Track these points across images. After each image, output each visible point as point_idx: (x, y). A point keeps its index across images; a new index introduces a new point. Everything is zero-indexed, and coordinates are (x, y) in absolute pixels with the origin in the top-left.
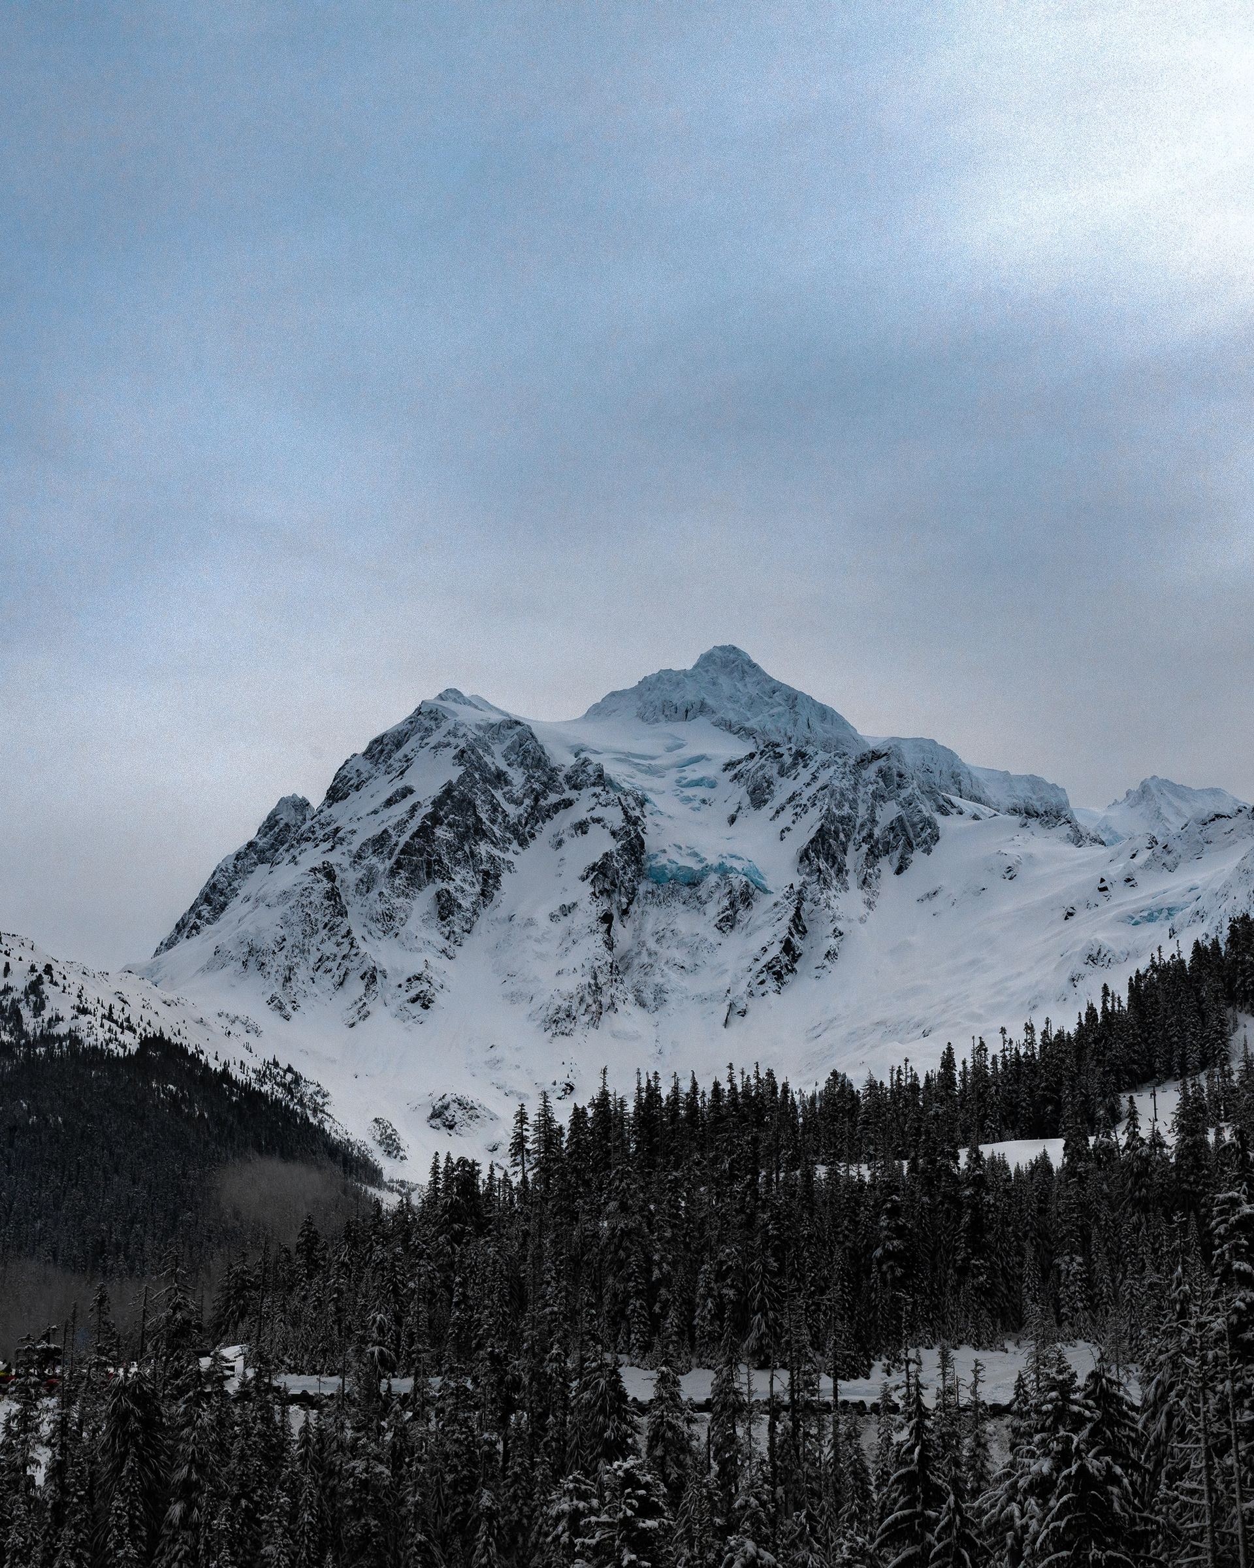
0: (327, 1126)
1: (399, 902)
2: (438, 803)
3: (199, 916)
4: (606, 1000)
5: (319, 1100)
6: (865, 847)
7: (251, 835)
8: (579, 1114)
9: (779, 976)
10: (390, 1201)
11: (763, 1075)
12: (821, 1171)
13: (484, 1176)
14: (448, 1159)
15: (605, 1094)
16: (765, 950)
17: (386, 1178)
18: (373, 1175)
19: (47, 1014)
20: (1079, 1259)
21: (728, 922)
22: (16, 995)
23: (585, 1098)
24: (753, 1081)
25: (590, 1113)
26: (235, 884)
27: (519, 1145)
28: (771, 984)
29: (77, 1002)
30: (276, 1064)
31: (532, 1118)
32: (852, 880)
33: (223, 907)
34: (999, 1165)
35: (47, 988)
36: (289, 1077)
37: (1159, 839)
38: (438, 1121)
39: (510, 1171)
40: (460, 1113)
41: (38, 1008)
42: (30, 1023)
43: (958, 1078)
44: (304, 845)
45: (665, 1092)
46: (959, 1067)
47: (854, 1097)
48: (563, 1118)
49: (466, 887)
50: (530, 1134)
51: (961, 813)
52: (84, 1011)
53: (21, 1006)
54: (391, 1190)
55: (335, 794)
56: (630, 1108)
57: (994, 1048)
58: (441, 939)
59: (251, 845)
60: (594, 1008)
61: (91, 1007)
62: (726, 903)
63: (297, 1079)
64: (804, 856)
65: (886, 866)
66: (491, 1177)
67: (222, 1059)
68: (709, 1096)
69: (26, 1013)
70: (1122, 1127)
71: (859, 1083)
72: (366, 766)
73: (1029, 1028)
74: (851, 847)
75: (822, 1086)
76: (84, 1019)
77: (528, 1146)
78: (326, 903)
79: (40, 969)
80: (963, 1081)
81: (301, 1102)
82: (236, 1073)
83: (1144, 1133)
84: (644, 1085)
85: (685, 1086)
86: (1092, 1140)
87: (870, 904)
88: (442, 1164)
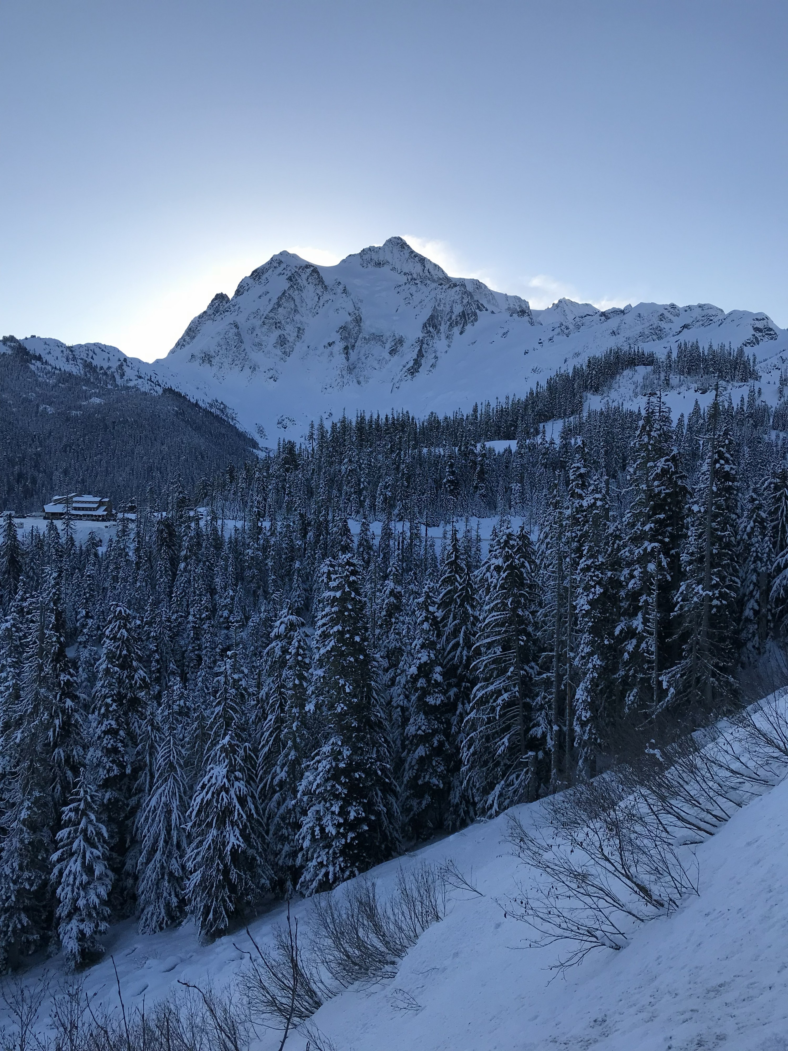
0: (237, 426)
1: (264, 338)
2: (280, 298)
3: (184, 341)
4: (345, 381)
5: (234, 416)
6: (449, 323)
7: (205, 309)
8: (334, 426)
9: (412, 373)
10: (262, 455)
11: (405, 413)
12: (425, 450)
13: (298, 447)
14: (284, 441)
15: (344, 417)
16: (407, 363)
17: (260, 446)
18: (255, 445)
19: (125, 378)
20: (519, 485)
21: (393, 352)
22: (113, 370)
23: (336, 419)
24: (401, 415)
25: (338, 425)
26: (198, 328)
27: (311, 437)
28: (409, 377)
29: (137, 374)
30: (217, 401)
31: (316, 426)
32: (443, 336)
33: (194, 337)
34: (491, 450)
35: (125, 367)
36: (222, 406)
37: (564, 323)
38: (280, 426)
39: (308, 446)
40: (288, 422)
41: (122, 375)
42: (119, 381)
43: (479, 416)
44: (226, 313)
45: (367, 418)
46: (479, 412)
47: (439, 422)
48: (328, 426)
49: (291, 333)
50: (316, 432)
51: (487, 310)
52: (140, 377)
53: (115, 374)
54: (262, 451)
55: (238, 292)
56: (354, 424)
57: (493, 405)
58: (281, 353)
59: (205, 312)
60: (341, 383)
61: (143, 376)
62: (393, 344)
63: (225, 407)
64: (425, 326)
65: (456, 330)
66: (300, 448)
67: (195, 398)
68: (384, 420)
69: (117, 377)
70: (539, 436)
71: (441, 418)
72: (251, 281)
73: (507, 398)
74: (443, 323)
75: (427, 417)
76: (140, 381)
77: (314, 437)
78: (235, 338)
79: (122, 359)
80: (481, 417)
81: (227, 416)
82: (200, 403)
83: (548, 439)
84: (359, 415)
85: (375, 417)
86: (528, 441)
87: (449, 346)
88: (282, 442)
